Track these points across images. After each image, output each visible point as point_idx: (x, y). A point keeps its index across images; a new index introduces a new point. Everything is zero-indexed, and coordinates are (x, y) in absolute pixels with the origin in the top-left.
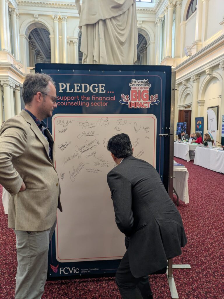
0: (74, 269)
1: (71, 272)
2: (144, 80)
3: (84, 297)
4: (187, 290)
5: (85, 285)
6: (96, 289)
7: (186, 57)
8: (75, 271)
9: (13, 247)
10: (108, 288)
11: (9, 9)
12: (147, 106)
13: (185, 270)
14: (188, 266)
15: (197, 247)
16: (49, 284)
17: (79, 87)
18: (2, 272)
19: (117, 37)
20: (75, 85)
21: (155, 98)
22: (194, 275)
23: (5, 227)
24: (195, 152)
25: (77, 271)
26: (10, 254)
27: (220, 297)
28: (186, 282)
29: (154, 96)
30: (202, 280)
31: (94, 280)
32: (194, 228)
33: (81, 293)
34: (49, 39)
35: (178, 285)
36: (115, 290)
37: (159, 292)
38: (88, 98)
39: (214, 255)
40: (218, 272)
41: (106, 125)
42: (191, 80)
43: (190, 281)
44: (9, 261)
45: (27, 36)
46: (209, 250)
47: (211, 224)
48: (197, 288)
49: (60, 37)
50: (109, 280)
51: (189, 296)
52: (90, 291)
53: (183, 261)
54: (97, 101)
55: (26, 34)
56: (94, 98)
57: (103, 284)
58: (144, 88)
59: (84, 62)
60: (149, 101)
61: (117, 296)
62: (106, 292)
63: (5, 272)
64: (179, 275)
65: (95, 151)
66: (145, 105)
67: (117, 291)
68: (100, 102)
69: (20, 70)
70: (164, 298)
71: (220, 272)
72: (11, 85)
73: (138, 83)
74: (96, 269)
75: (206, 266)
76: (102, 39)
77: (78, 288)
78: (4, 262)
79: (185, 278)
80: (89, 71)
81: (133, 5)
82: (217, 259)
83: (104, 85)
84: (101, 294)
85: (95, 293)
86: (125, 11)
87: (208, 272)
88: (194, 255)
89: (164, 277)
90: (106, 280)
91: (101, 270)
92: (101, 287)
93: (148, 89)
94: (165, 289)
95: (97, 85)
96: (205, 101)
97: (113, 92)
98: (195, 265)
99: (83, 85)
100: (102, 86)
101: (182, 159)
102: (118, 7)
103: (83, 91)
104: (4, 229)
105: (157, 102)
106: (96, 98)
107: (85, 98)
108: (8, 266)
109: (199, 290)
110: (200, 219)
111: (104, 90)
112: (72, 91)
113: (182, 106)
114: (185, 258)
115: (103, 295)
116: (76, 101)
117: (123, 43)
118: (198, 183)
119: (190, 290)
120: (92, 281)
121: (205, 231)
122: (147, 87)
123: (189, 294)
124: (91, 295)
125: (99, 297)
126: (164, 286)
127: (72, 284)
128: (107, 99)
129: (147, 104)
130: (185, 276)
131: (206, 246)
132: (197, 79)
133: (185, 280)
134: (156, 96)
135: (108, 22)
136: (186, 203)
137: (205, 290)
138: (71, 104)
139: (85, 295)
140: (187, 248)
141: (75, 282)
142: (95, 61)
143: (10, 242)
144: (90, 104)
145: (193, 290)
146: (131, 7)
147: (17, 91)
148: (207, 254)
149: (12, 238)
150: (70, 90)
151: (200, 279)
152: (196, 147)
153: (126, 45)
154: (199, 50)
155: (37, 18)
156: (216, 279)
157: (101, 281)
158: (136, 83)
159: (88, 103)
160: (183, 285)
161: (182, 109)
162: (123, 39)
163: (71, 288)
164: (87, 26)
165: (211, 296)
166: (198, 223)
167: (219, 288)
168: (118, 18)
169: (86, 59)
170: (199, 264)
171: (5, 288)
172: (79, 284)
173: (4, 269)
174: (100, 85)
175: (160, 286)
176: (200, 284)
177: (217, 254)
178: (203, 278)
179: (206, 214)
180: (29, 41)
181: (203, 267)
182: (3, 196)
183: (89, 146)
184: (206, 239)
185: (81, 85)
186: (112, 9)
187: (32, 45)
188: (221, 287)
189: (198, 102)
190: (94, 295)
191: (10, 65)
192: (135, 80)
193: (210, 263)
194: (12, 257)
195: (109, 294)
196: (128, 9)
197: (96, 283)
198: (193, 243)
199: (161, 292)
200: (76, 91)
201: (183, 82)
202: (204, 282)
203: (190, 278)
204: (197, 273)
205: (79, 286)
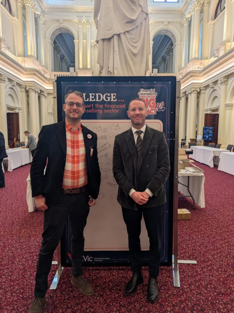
0: (88, 258)
1: (85, 260)
2: (151, 89)
3: (96, 281)
4: (190, 281)
5: (97, 272)
6: (107, 276)
7: (213, 58)
8: (89, 260)
9: (36, 239)
10: (118, 276)
11: (35, 16)
12: (154, 112)
13: (191, 265)
14: (195, 262)
15: (206, 247)
16: (66, 270)
17: (93, 96)
18: (27, 259)
19: (130, 49)
20: (91, 94)
21: (161, 105)
22: (199, 270)
23: (29, 223)
24: (219, 157)
25: (91, 259)
26: (34, 245)
27: (220, 289)
28: (190, 275)
29: (160, 104)
30: (205, 274)
31: (106, 268)
32: (206, 230)
33: (94, 278)
34: (74, 43)
35: (182, 277)
36: (123, 277)
37: (164, 281)
38: (101, 106)
39: (222, 254)
40: (222, 268)
41: (117, 130)
42: (219, 82)
43: (194, 274)
44: (33, 251)
45: (52, 41)
46: (217, 249)
47: (224, 227)
48: (200, 280)
49: (85, 41)
50: (120, 269)
51: (191, 286)
52: (101, 277)
53: (191, 258)
54: (109, 108)
55: (51, 39)
56: (106, 106)
57: (113, 272)
58: (151, 97)
59: (100, 73)
60: (156, 108)
61: (125, 283)
62: (115, 279)
63: (29, 259)
64: (184, 269)
65: (107, 153)
66: (152, 111)
67: (126, 278)
68: (112, 109)
69: (45, 75)
70: (168, 286)
71: (225, 268)
72: (37, 90)
73: (145, 92)
74: (107, 258)
75: (212, 263)
76: (116, 52)
77: (91, 274)
78: (28, 251)
79: (189, 272)
80: (103, 82)
81: (145, 19)
82: (224, 258)
83: (115, 94)
84: (111, 280)
85: (106, 279)
86: (138, 25)
87: (213, 267)
88: (201, 253)
89: (170, 270)
90: (116, 270)
91: (112, 260)
92: (112, 275)
93: (155, 97)
94: (170, 279)
95: (109, 95)
96: (233, 104)
97: (123, 101)
98: (201, 262)
99: (97, 94)
100: (114, 95)
101: (206, 165)
102: (131, 22)
103: (97, 100)
104: (28, 224)
105: (163, 109)
106: (108, 106)
107: (99, 106)
108: (31, 255)
109: (201, 281)
110: (214, 222)
111: (116, 98)
112: (88, 100)
113: (209, 109)
114: (192, 255)
115: (113, 281)
116: (91, 108)
117: (136, 54)
118: (219, 189)
119: (192, 281)
120: (104, 269)
121: (217, 233)
122: (154, 95)
123: (191, 285)
124: (102, 280)
125: (109, 282)
126: (169, 277)
127: (86, 271)
128: (118, 106)
129: (154, 111)
130: (190, 270)
131: (215, 246)
132: (225, 81)
133: (190, 273)
134: (163, 104)
135: (122, 36)
136: (201, 207)
137: (206, 282)
138: (87, 111)
139: (97, 280)
140: (196, 247)
141: (89, 270)
142: (110, 72)
143: (33, 235)
144: (103, 111)
145: (195, 281)
146: (144, 20)
147: (41, 96)
148: (215, 253)
149: (35, 232)
150: (86, 99)
151: (204, 273)
152: (221, 153)
153: (139, 57)
154: (227, 51)
155: (62, 23)
156: (219, 274)
157: (112, 269)
158: (144, 92)
159: (102, 110)
160: (186, 277)
161: (209, 112)
162: (135, 51)
163: (85, 274)
164: (103, 41)
165: (212, 287)
166: (211, 226)
167: (220, 281)
168: (131, 32)
169: (102, 70)
170: (205, 261)
171: (29, 271)
172: (92, 272)
173: (28, 256)
174: (112, 94)
175: (166, 277)
176: (203, 277)
177: (225, 254)
178: (207, 273)
179: (221, 218)
180: (54, 46)
181: (209, 264)
182: (27, 195)
183: (102, 148)
184: (216, 240)
185: (95, 94)
186: (126, 24)
187: (57, 49)
188: (222, 280)
189: (226, 105)
190: (105, 280)
191: (35, 71)
192: (143, 89)
193: (217, 260)
194: (35, 248)
195: (118, 280)
196: (141, 23)
197: (107, 271)
198: (204, 243)
199: (165, 281)
200: (91, 100)
201: (210, 85)
202: (207, 275)
203: (194, 272)
204: (202, 268)
205: (92, 273)
